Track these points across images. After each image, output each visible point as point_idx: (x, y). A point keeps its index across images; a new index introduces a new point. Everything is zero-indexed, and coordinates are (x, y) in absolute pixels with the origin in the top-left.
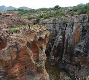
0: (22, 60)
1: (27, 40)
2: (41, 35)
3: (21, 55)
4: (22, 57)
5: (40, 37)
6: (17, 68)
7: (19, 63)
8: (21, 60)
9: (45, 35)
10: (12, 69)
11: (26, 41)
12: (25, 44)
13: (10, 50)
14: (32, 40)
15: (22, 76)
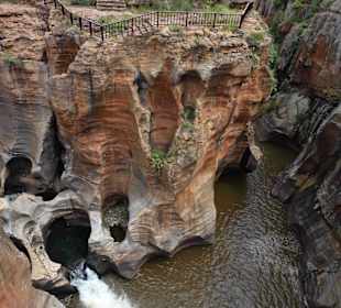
0: (118, 127)
1: (138, 67)
2: (199, 62)
3: (113, 109)
4: (116, 116)
5: (194, 68)
6: (98, 142)
7: (109, 132)
8: (112, 123)
9: (211, 67)
10: (84, 140)
11: (134, 69)
12: (130, 80)
13: (72, 83)
14: (154, 72)
15: (118, 171)
